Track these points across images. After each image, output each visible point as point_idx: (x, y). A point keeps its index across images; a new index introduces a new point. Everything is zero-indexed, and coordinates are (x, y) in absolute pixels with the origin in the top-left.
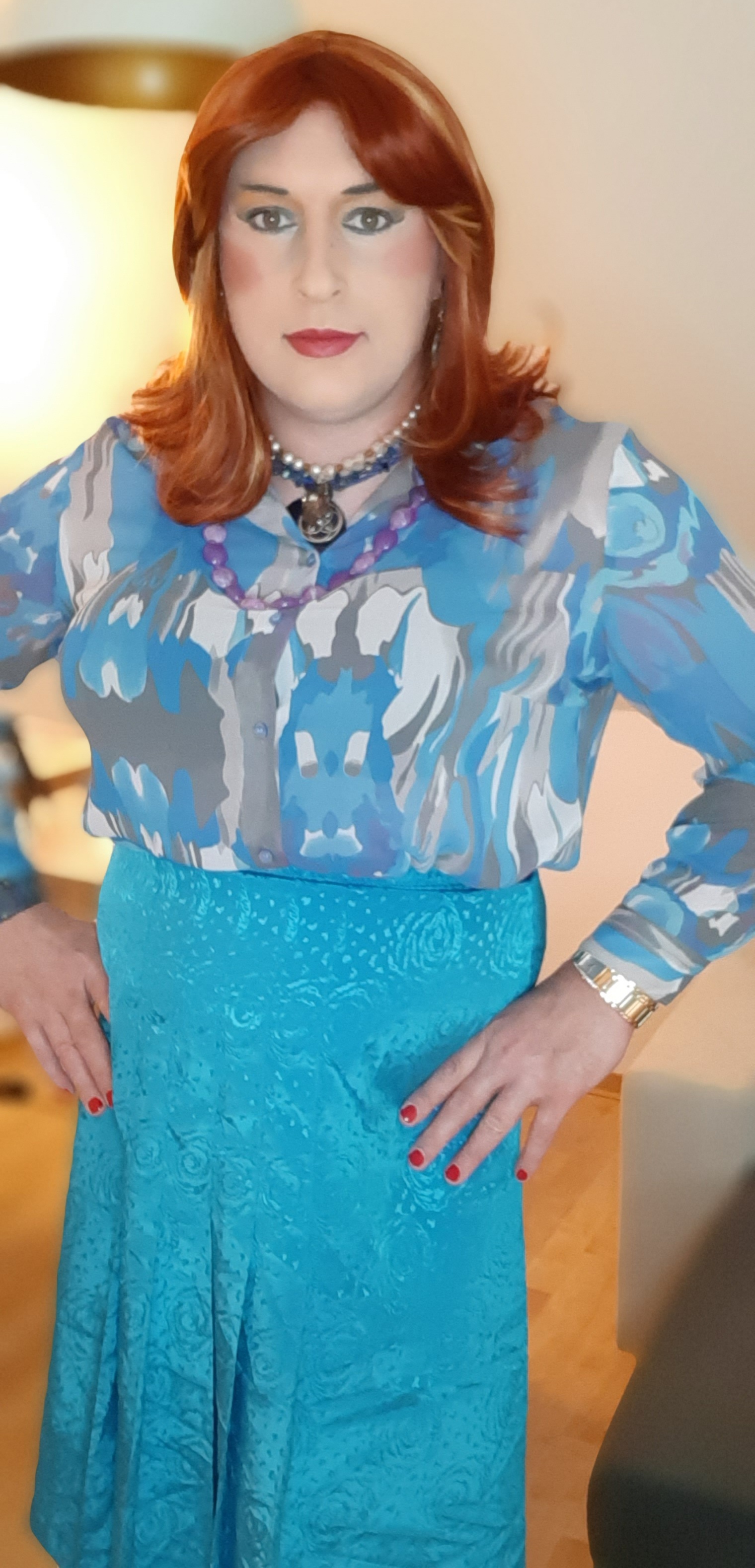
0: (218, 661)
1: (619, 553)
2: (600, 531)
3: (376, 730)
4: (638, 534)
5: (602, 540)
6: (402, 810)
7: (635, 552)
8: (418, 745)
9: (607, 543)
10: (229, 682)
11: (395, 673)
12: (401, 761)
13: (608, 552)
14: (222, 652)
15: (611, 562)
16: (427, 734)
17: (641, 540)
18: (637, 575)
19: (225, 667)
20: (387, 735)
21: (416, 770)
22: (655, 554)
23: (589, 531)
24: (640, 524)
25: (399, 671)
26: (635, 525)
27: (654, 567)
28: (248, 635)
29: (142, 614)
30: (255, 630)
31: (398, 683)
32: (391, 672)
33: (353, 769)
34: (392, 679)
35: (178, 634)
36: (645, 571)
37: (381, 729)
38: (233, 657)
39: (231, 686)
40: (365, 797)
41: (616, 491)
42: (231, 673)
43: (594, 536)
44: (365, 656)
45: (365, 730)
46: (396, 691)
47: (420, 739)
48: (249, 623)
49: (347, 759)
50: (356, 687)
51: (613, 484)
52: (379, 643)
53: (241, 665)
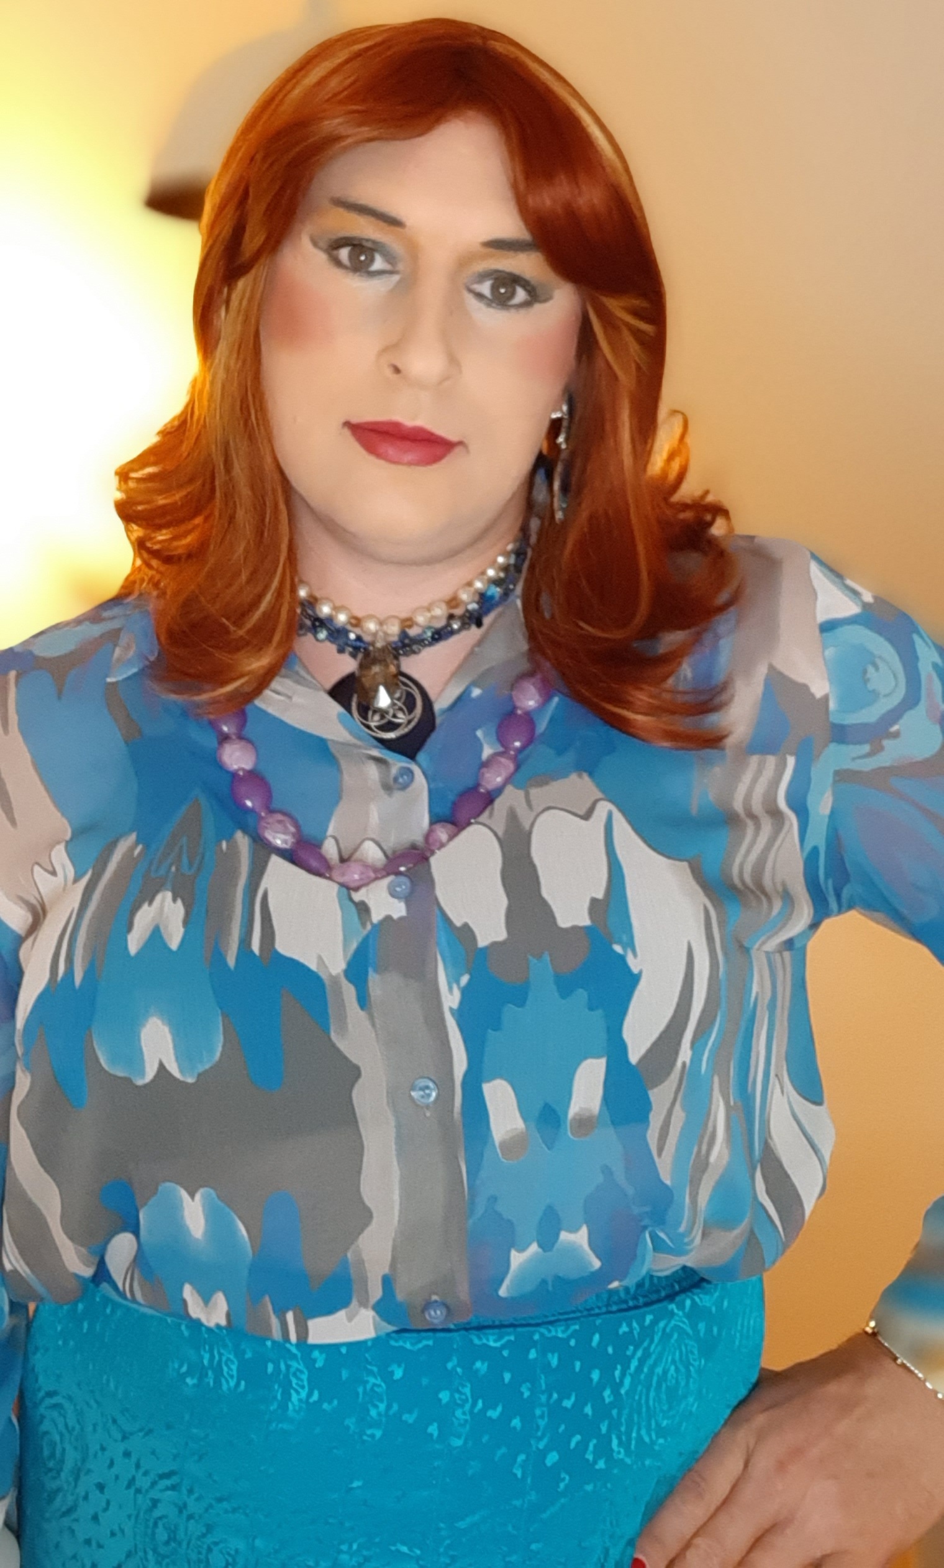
0: (335, 980)
1: (850, 719)
2: (820, 688)
3: (616, 1049)
4: (870, 686)
5: (826, 698)
6: (668, 1182)
7: (871, 715)
8: (684, 1064)
9: (832, 705)
10: (362, 1014)
11: (624, 949)
12: (660, 1096)
13: (835, 719)
14: (336, 965)
15: (841, 734)
16: (693, 1043)
17: (875, 695)
18: (877, 749)
19: (349, 991)
20: (634, 1058)
21: (683, 1108)
22: (895, 715)
23: (805, 688)
24: (871, 669)
25: (630, 944)
26: (865, 672)
27: (896, 735)
28: (369, 927)
29: (186, 923)
30: (376, 916)
31: (634, 964)
32: (618, 948)
33: (584, 1124)
34: (622, 959)
35: (256, 946)
36: (886, 743)
37: (623, 1047)
38: (357, 971)
39: (367, 1023)
40: (607, 1171)
41: (828, 627)
42: (363, 1000)
43: (813, 695)
44: (566, 930)
45: (599, 1057)
46: (634, 980)
47: (685, 1054)
48: (363, 909)
49: (573, 1110)
50: (565, 987)
51: (821, 617)
52: (586, 904)
53: (375, 982)
